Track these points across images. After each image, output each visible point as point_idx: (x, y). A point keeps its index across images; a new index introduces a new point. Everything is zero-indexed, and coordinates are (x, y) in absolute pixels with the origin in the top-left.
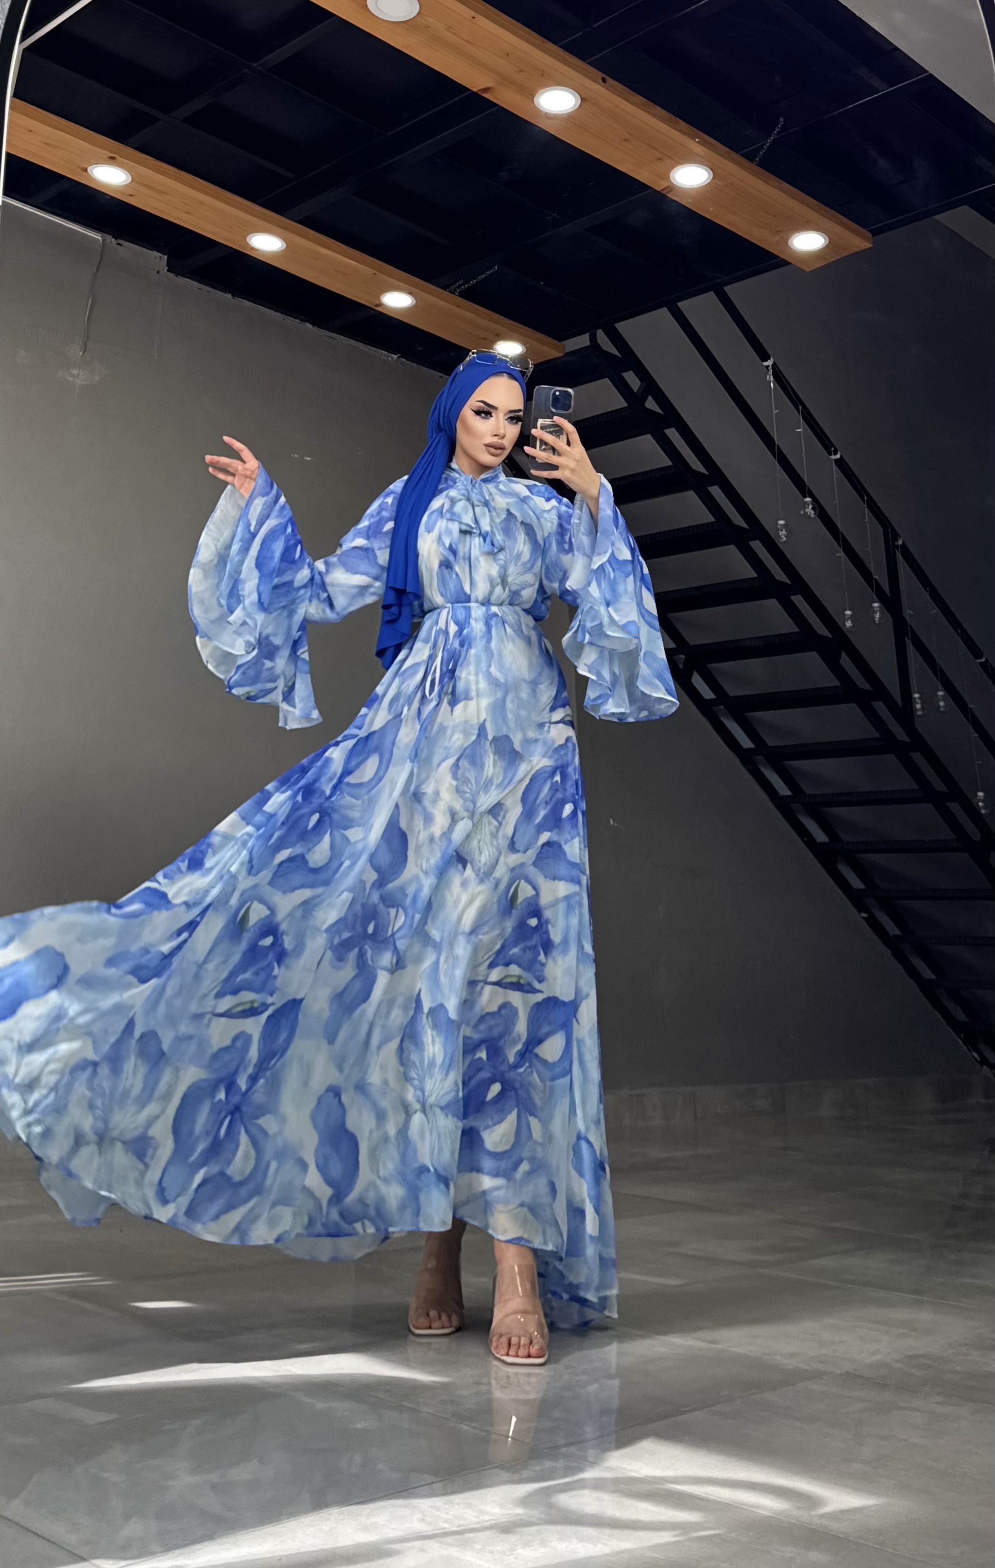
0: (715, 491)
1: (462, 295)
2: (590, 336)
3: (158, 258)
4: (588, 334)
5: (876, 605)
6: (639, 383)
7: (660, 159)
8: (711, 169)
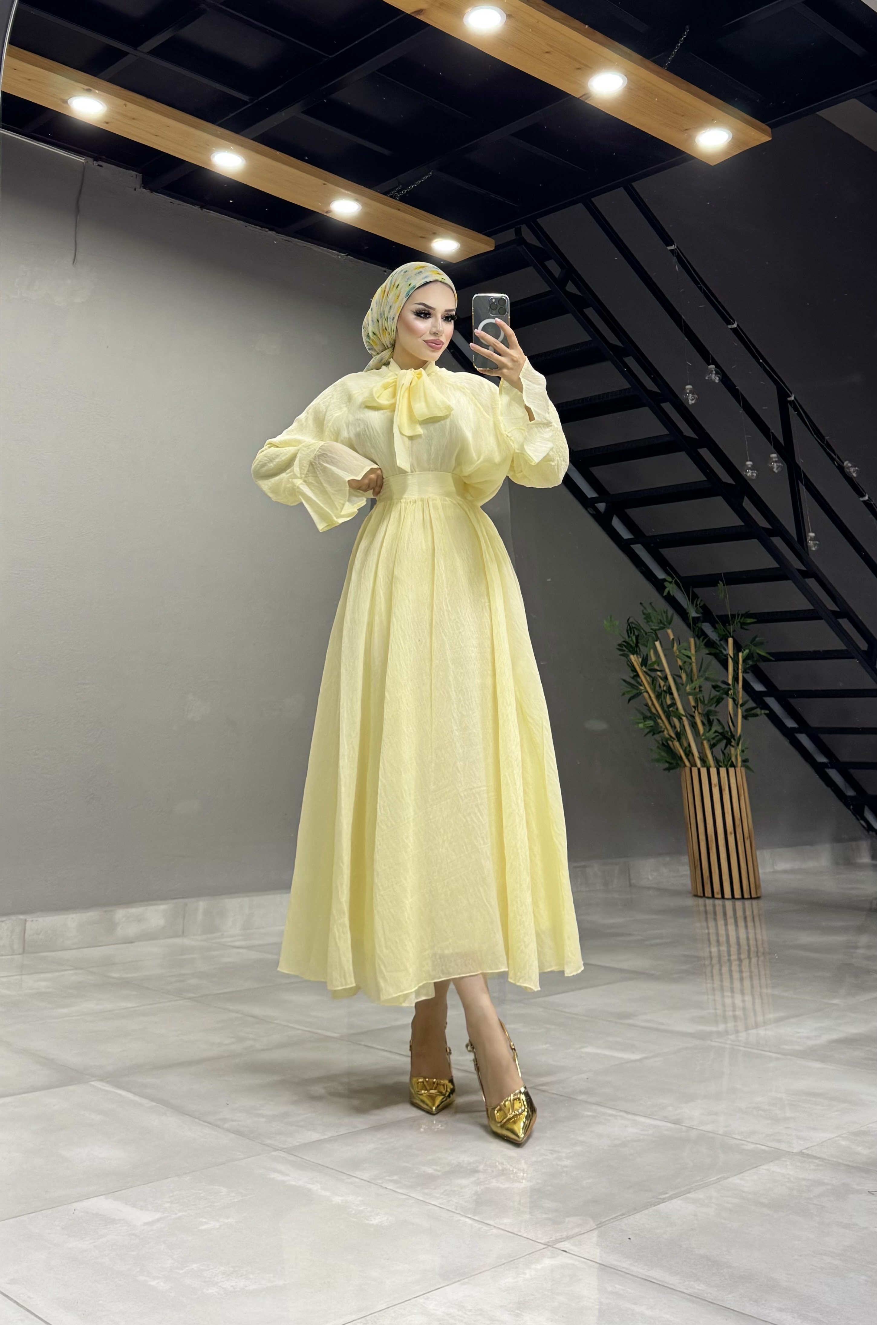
0: (630, 361)
1: (403, 200)
2: (515, 230)
3: (135, 176)
4: (514, 229)
5: (774, 455)
6: (560, 270)
7: (579, 69)
8: (626, 76)
